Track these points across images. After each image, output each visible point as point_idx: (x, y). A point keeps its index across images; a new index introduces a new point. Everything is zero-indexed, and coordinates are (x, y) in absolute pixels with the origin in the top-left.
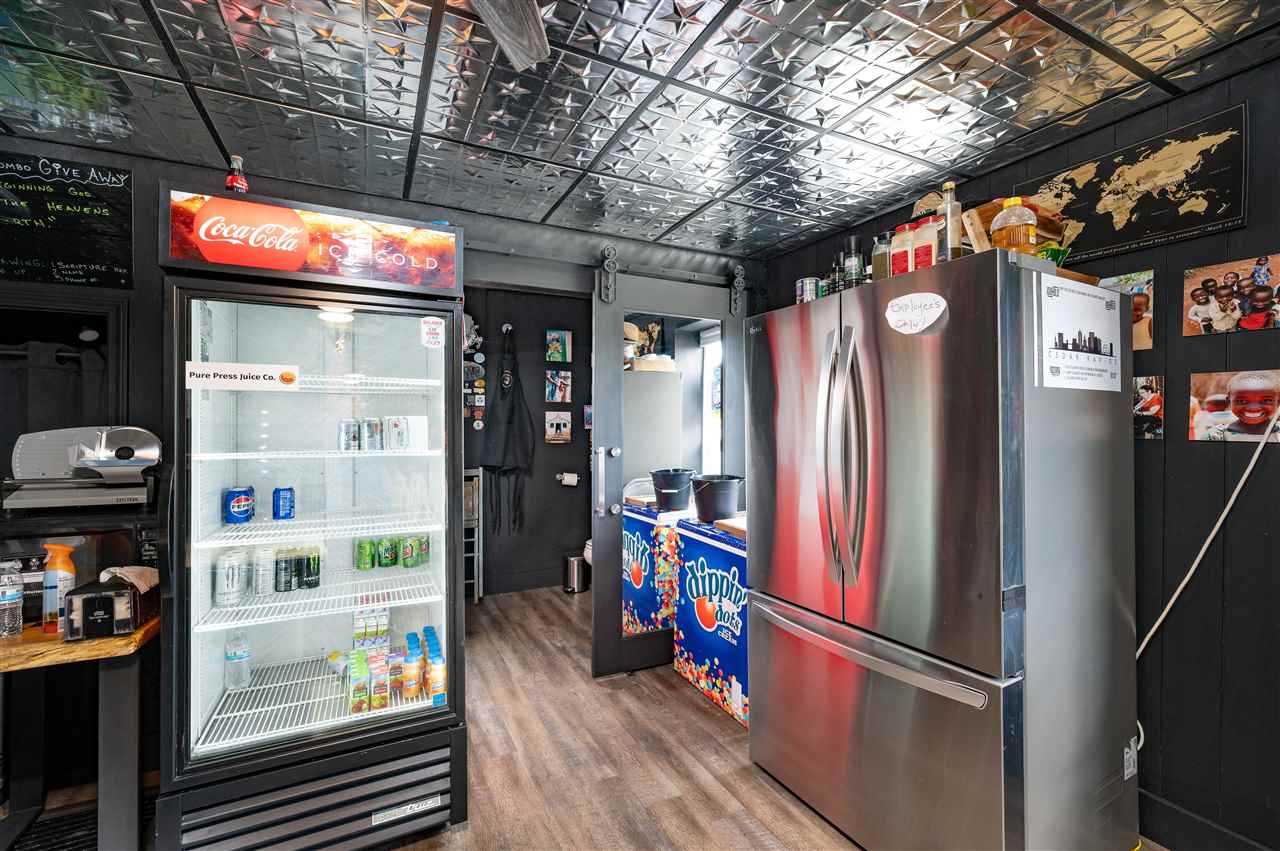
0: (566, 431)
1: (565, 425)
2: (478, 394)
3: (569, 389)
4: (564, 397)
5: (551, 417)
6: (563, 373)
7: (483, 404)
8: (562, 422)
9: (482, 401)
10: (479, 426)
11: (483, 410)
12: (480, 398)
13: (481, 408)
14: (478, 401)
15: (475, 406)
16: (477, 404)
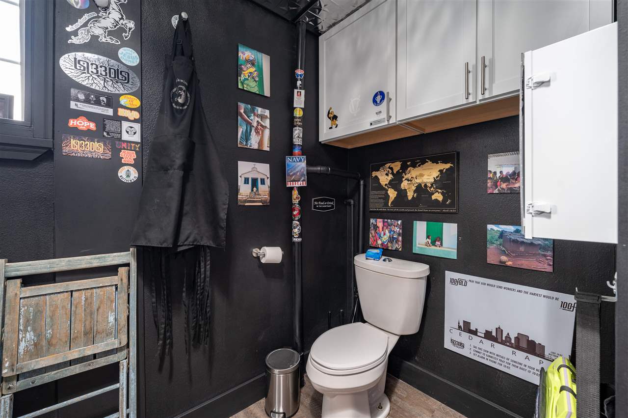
0: (264, 190)
1: (263, 182)
2: (126, 119)
3: (267, 133)
4: (261, 143)
5: (245, 168)
6: (259, 110)
7: (137, 138)
8: (259, 177)
9: (135, 133)
10: (128, 176)
11: (137, 149)
12: (131, 127)
13: (133, 145)
14: (127, 132)
15: (120, 139)
16: (125, 137)
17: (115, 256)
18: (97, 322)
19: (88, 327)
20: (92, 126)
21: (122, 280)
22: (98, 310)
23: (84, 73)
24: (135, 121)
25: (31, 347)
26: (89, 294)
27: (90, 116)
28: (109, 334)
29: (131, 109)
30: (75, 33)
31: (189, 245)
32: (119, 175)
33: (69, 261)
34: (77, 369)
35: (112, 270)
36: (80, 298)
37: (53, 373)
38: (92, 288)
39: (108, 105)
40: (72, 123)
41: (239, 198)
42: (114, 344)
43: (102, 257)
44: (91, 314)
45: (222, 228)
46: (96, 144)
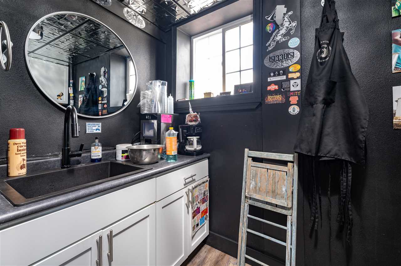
2: (293, 79)
9: (297, 85)
10: (294, 111)
11: (299, 95)
12: (295, 83)
13: (296, 92)
14: (293, 86)
15: (289, 91)
16: (292, 89)
17: (286, 156)
18: (277, 188)
19: (273, 189)
20: (277, 87)
21: (289, 170)
22: (278, 182)
23: (273, 62)
24: (298, 78)
25: (254, 188)
26: (274, 173)
27: (275, 83)
28: (283, 197)
29: (295, 72)
30: (270, 45)
31: (330, 157)
32: (289, 111)
33: (267, 154)
34: (269, 208)
35: (285, 163)
36: (271, 173)
37: (261, 204)
38: (276, 170)
39: (283, 74)
40: (269, 88)
41: (394, 123)
42: (284, 204)
43: (280, 155)
44: (275, 183)
45: (361, 148)
46: (278, 96)
